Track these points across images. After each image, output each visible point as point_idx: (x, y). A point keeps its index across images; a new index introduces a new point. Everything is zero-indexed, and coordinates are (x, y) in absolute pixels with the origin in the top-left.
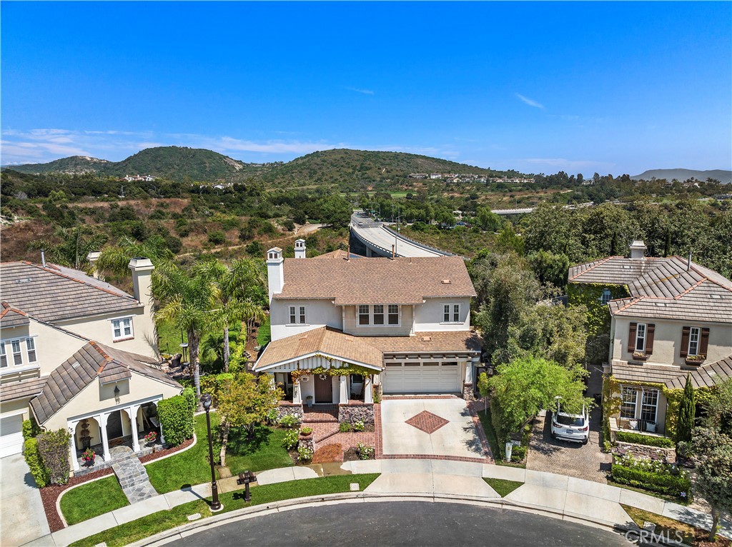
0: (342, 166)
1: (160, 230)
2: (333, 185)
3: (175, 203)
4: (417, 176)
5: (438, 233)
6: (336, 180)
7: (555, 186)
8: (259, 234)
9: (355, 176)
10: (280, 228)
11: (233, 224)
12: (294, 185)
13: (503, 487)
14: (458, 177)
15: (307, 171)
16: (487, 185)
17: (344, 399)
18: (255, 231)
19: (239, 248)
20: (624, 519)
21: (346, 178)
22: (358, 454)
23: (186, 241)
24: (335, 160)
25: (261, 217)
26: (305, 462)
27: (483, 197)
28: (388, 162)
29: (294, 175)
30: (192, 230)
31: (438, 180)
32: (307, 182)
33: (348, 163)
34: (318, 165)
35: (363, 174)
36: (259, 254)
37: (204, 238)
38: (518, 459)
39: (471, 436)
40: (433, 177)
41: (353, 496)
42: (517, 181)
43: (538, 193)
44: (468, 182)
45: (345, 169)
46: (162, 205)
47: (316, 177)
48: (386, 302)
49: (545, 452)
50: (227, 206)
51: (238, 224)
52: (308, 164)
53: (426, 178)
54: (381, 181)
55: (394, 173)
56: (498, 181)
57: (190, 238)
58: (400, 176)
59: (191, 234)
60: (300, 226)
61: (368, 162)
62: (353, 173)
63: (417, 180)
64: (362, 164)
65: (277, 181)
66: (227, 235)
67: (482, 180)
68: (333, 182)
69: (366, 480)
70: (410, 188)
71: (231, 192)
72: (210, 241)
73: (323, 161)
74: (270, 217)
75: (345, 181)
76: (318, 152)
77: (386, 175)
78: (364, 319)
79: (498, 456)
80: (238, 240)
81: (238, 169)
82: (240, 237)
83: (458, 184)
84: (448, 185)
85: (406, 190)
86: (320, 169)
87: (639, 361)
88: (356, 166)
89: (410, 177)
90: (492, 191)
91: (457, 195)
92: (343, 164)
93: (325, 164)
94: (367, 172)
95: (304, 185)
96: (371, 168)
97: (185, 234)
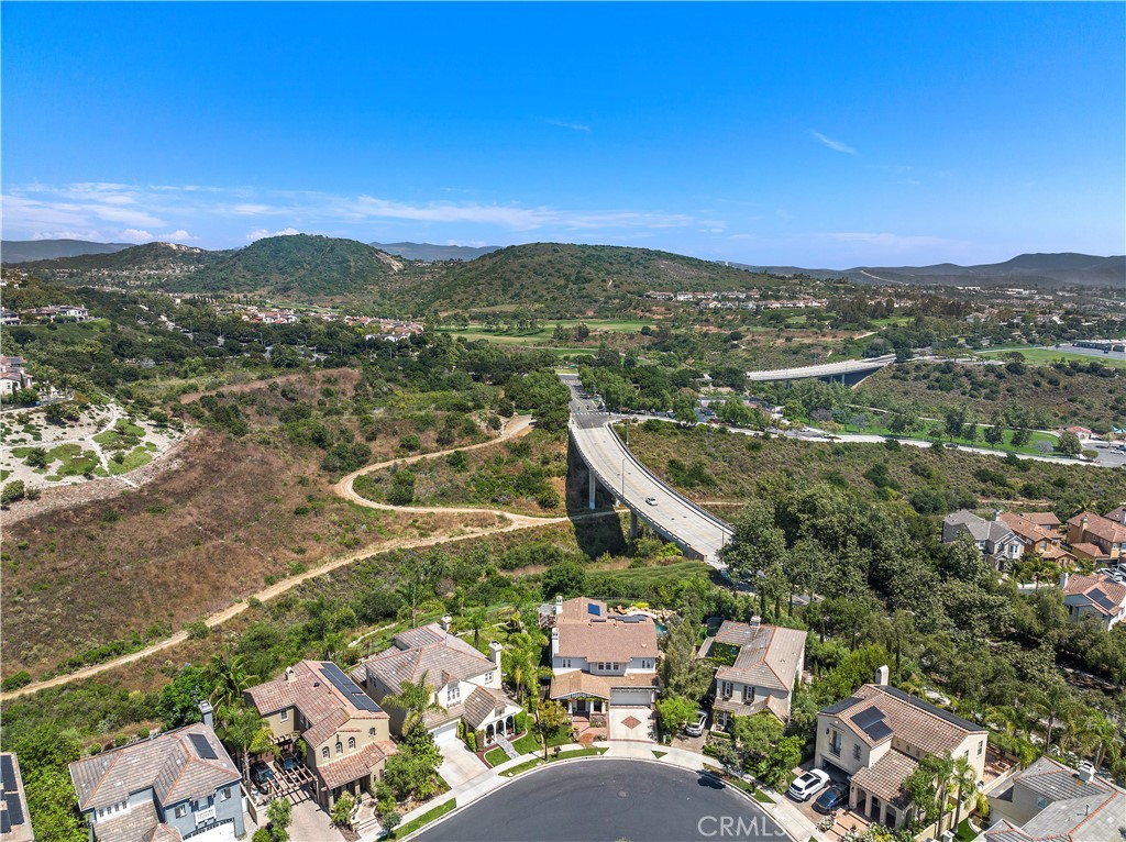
0: (550, 275)
1: (343, 432)
2: (537, 306)
3: (345, 377)
4: (659, 295)
5: (676, 434)
6: (541, 297)
7: (849, 326)
8: (459, 436)
9: (568, 292)
10: (483, 425)
11: (426, 423)
12: (481, 304)
13: (658, 754)
14: (716, 299)
15: (499, 282)
16: (757, 312)
17: (592, 711)
18: (455, 432)
19: (439, 458)
20: (701, 768)
21: (556, 293)
22: (599, 738)
23: (375, 447)
24: (540, 265)
25: (460, 410)
26: (577, 742)
27: (749, 337)
28: (616, 267)
29: (480, 288)
30: (379, 431)
31: (687, 303)
32: (499, 299)
33: (558, 271)
34: (515, 272)
35: (580, 289)
36: (463, 467)
37: (395, 442)
38: (668, 742)
39: (650, 730)
40: (681, 298)
41: (598, 757)
42: (802, 305)
43: (824, 336)
44: (731, 309)
45: (554, 280)
46: (329, 381)
47: (511, 293)
48: (612, 661)
49: (682, 739)
50: (407, 376)
51: (433, 422)
52: (500, 270)
53: (671, 299)
54: (606, 302)
55: (625, 287)
56: (774, 306)
57: (378, 442)
58: (634, 293)
59: (380, 436)
60: (507, 420)
61: (588, 269)
62: (566, 286)
63: (657, 304)
64: (579, 272)
65: (456, 298)
66: (422, 437)
67: (751, 305)
68: (536, 301)
69: (603, 750)
70: (648, 314)
71: (407, 347)
72: (403, 446)
73: (522, 267)
74: (470, 411)
75: (554, 299)
76: (513, 246)
77: (612, 292)
78: (601, 667)
79: (660, 741)
80: (435, 445)
81: (395, 268)
82: (437, 441)
83: (716, 311)
84: (701, 312)
85: (641, 317)
86: (518, 278)
87: (726, 699)
88: (570, 275)
89: (648, 296)
90: (763, 325)
91: (713, 330)
92: (551, 271)
93: (526, 270)
94: (586, 285)
95: (495, 304)
96: (591, 280)
97: (372, 438)
